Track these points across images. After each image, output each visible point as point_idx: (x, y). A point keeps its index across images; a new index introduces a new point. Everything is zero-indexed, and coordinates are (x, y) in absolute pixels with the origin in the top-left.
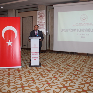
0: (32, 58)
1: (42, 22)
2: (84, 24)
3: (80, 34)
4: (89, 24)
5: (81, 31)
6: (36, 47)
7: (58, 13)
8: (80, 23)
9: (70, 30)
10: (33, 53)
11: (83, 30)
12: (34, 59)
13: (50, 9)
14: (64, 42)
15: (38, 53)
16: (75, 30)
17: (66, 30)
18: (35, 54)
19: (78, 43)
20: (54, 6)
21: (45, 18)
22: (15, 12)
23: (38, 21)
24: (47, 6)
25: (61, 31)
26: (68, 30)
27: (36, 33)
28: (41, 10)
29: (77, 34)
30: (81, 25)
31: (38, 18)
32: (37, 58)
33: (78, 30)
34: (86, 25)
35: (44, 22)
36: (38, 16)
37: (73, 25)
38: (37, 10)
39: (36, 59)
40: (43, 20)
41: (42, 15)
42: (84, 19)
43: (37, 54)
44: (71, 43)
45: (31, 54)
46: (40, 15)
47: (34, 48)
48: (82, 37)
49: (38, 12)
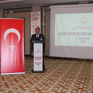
0: (35, 63)
1: (37, 24)
2: (84, 28)
3: (80, 39)
4: (89, 28)
5: (81, 34)
6: (39, 52)
7: (56, 15)
8: (80, 27)
9: (69, 34)
10: (36, 58)
11: (83, 34)
12: (37, 65)
13: (45, 10)
14: (62, 47)
15: (41, 57)
16: (74, 34)
17: (65, 34)
18: (38, 59)
19: (77, 48)
20: (50, 7)
21: (40, 20)
22: (3, 12)
23: (31, 23)
24: (42, 7)
25: (59, 35)
26: (66, 34)
27: (38, 36)
28: (35, 11)
29: (77, 39)
30: (81, 28)
31: (31, 20)
32: (40, 63)
33: (78, 34)
34: (86, 28)
35: (38, 24)
36: (32, 18)
37: (72, 29)
38: (30, 11)
39: (39, 65)
40: (37, 22)
41: (37, 16)
42: (84, 22)
43: (41, 59)
44: (70, 48)
45: (34, 59)
46: (34, 17)
47: (37, 52)
48: (82, 42)
49: (31, 13)
